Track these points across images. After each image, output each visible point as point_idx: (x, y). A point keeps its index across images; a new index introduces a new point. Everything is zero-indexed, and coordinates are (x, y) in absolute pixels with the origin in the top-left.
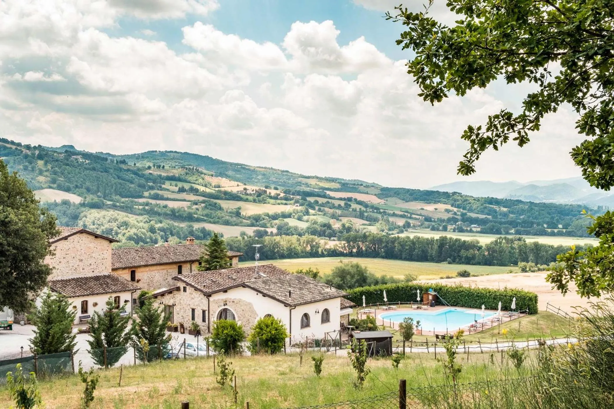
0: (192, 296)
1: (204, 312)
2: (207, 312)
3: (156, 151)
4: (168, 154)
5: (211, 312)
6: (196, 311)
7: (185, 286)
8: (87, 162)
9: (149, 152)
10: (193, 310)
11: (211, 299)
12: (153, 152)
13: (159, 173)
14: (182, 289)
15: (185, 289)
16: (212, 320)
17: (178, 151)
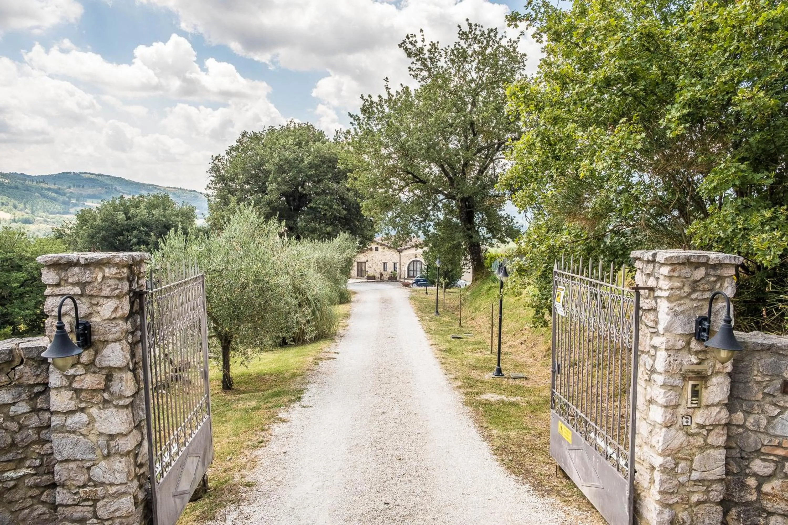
0: (384, 253)
1: (395, 264)
2: (398, 265)
3: (70, 173)
4: (83, 175)
5: (402, 264)
6: (388, 265)
7: (377, 246)
8: (7, 181)
9: (63, 173)
10: (385, 264)
11: (402, 254)
12: (67, 173)
13: (80, 192)
14: (374, 249)
15: (377, 249)
16: (403, 269)
17: (92, 172)
